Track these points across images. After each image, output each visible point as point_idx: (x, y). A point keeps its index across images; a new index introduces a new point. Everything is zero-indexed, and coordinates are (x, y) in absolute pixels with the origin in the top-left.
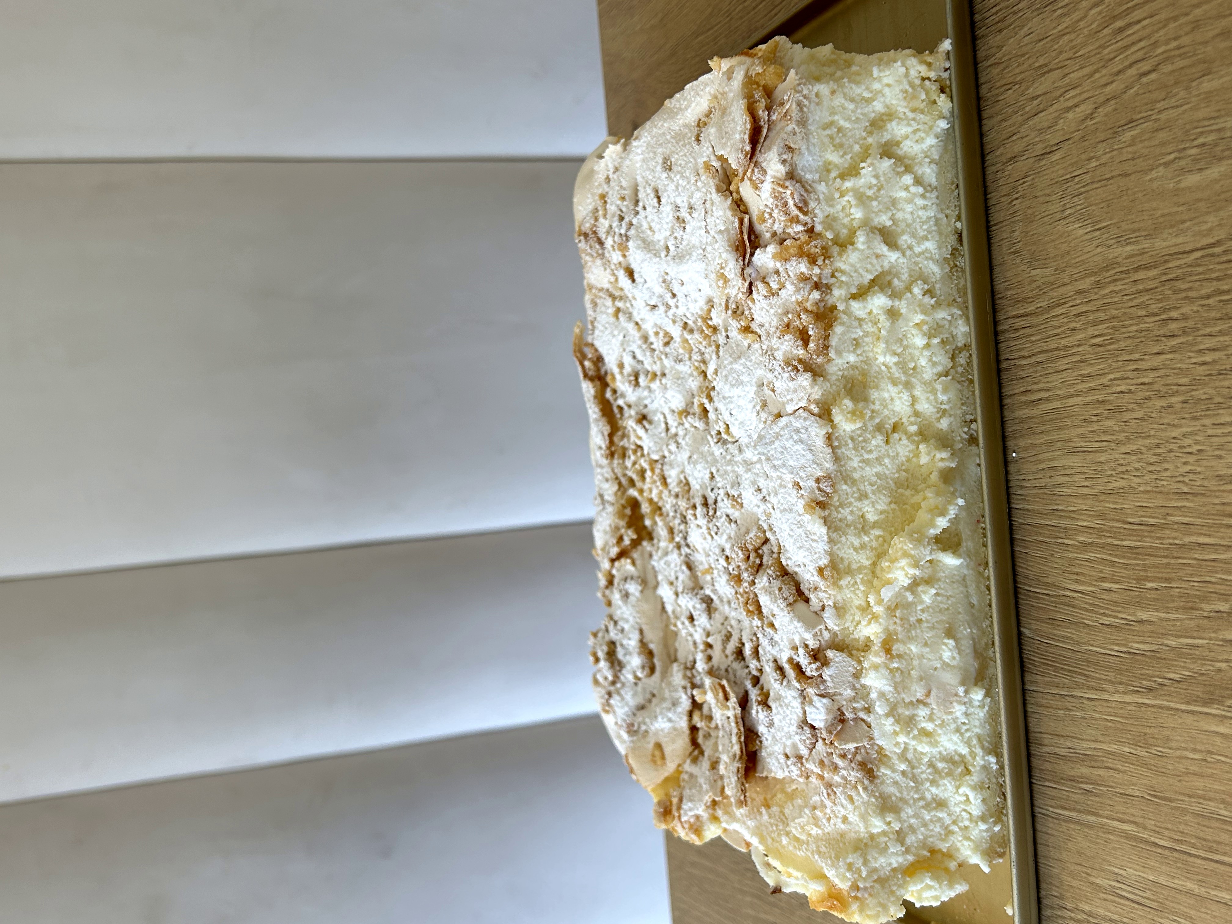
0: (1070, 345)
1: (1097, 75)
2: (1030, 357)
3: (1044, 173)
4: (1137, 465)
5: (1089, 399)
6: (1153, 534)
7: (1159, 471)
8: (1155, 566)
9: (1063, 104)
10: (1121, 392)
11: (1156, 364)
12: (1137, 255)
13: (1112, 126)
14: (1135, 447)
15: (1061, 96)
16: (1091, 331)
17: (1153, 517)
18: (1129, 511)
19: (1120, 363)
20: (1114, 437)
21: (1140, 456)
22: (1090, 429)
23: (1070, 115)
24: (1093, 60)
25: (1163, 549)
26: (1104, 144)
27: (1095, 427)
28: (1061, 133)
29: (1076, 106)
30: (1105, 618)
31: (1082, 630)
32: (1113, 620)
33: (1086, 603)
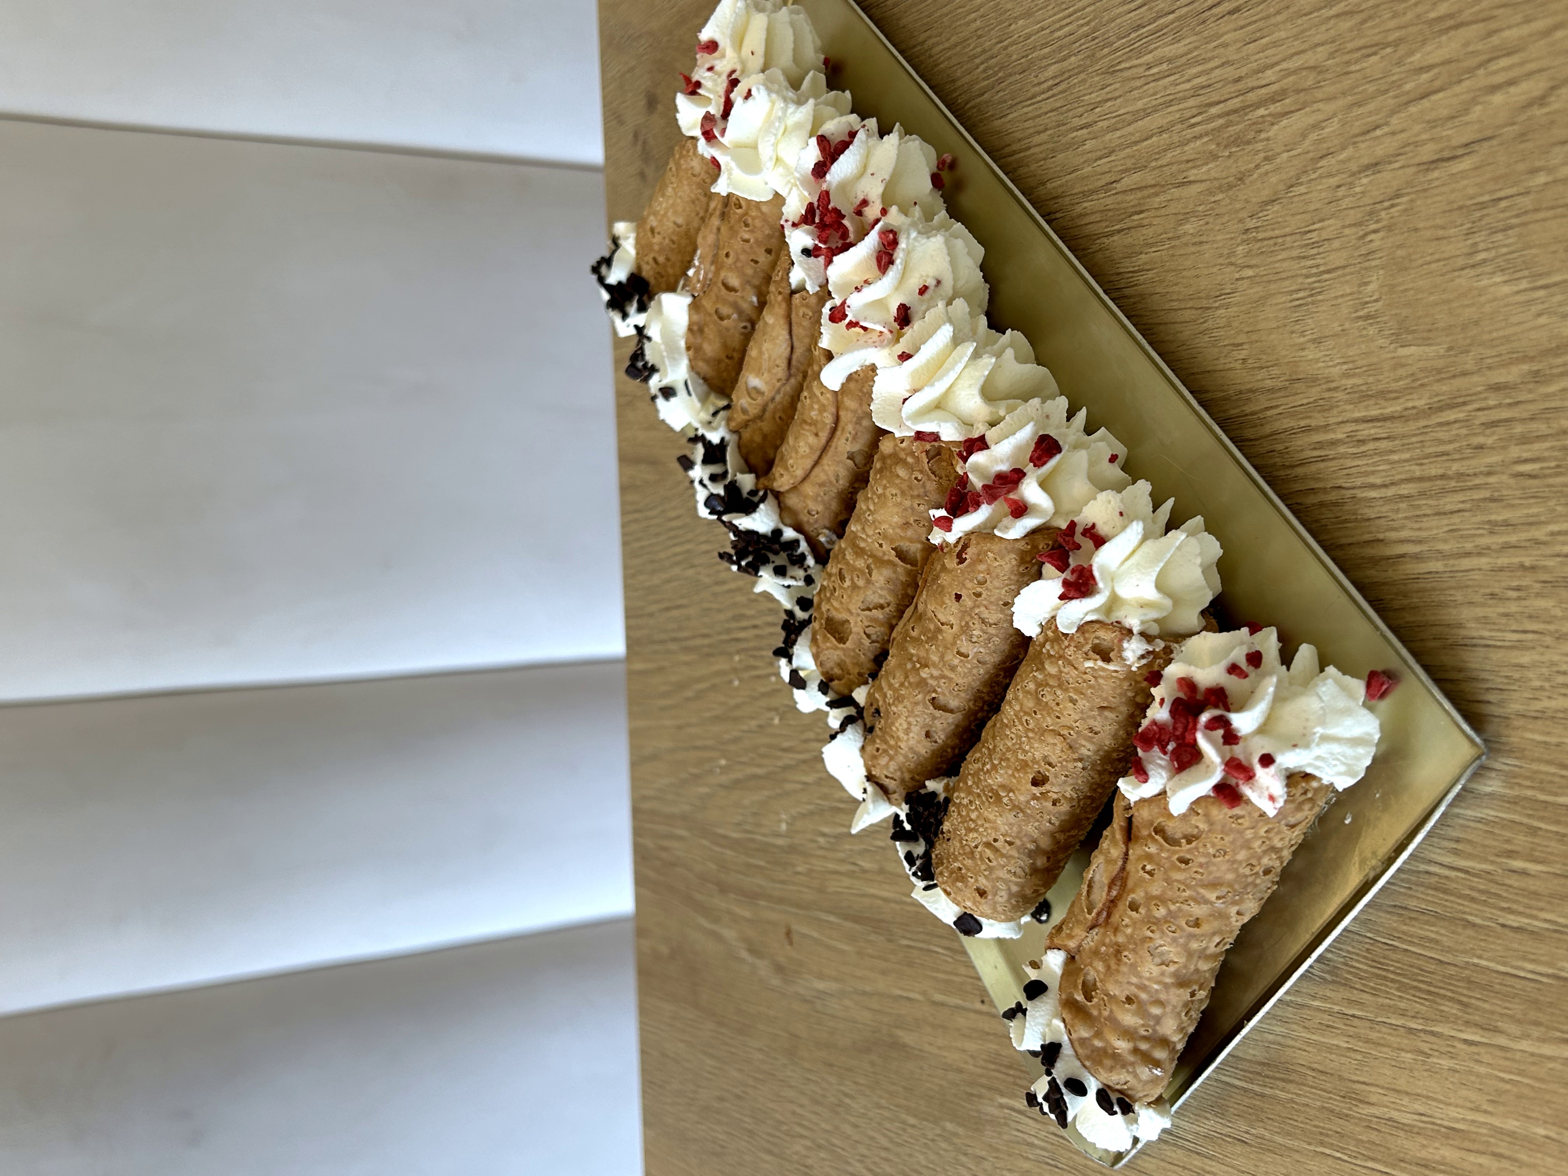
0: (1471, 472)
2: (1385, 486)
3: (1436, 191)
5: (1503, 561)
9: (1482, 79)
15: (1480, 65)
16: (1515, 452)
20: (1552, 627)
22: (1501, 610)
23: (1498, 98)
27: (1513, 608)
28: (1476, 127)
29: (1511, 83)
30: (1512, 917)
31: (1460, 930)
32: (1527, 921)
33: (1472, 888)
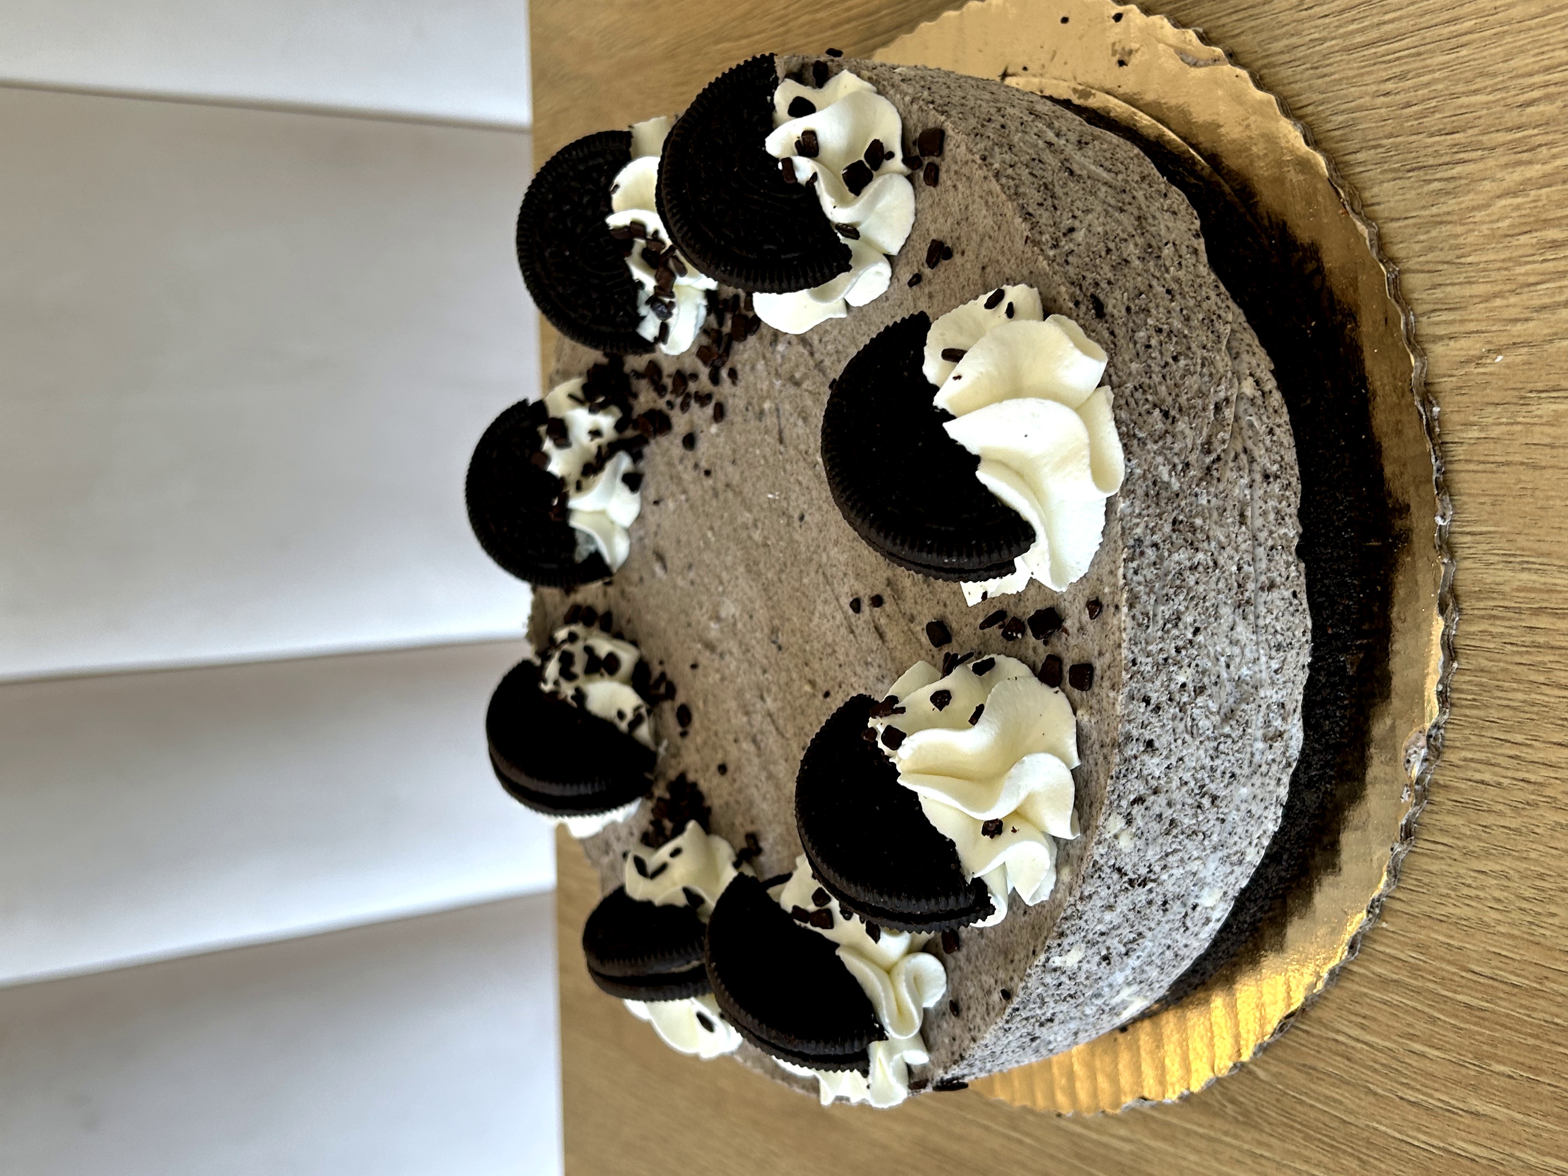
1: (1498, 302)
4: (1497, 894)
6: (1514, 998)
7: (1539, 914)
8: (1510, 1043)
10: (1482, 782)
11: (1554, 759)
12: (1541, 591)
13: (1519, 385)
14: (1498, 868)
17: (1518, 975)
18: (1475, 955)
19: (1484, 739)
20: (1460, 843)
21: (1505, 883)
24: (1494, 275)
25: (1531, 1024)
26: (1499, 409)
30: (1410, 1092)
31: (1363, 1096)
32: (1424, 1098)
33: (1375, 1062)
